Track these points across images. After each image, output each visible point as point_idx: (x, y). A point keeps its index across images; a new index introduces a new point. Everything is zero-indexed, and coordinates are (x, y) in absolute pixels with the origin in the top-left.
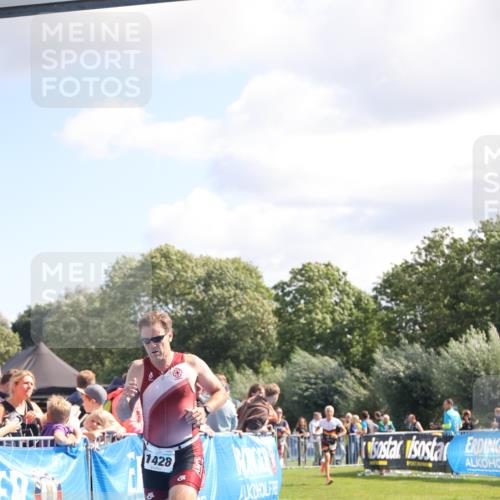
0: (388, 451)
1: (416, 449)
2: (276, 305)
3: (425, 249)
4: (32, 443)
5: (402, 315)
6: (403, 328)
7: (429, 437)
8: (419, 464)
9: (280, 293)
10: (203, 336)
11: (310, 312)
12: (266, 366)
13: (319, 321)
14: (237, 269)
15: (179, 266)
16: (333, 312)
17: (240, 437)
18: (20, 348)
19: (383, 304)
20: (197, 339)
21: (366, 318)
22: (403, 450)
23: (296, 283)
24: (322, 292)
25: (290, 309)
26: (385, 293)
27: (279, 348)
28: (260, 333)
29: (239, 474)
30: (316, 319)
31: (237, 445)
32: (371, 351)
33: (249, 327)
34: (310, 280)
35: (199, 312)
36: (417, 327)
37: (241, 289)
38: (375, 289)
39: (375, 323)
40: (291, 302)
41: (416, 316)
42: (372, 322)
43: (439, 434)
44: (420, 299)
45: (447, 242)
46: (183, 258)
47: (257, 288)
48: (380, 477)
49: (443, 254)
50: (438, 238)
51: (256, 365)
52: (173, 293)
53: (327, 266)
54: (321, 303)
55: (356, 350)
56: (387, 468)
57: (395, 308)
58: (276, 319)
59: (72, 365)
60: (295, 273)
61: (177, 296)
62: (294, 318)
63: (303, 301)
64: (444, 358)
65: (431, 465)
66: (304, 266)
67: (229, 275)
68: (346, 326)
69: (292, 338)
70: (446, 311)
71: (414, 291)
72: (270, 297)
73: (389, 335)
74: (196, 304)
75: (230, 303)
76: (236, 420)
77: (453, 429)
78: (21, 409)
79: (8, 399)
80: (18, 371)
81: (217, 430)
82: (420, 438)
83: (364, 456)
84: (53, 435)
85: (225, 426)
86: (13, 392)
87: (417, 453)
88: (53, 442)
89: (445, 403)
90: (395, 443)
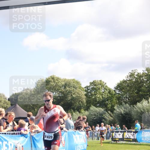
0: (119, 136)
1: (127, 135)
2: (85, 93)
3: (129, 76)
4: (14, 134)
5: (122, 95)
6: (123, 99)
7: (131, 132)
8: (128, 139)
9: (87, 89)
10: (64, 102)
11: (95, 95)
12: (83, 111)
13: (98, 97)
14: (74, 82)
15: (57, 81)
16: (102, 95)
17: (75, 132)
18: (11, 106)
19: (117, 92)
20: (62, 103)
21: (112, 96)
22: (123, 135)
23: (91, 86)
24: (99, 89)
25: (90, 94)
26: (118, 89)
27: (86, 105)
28: (81, 101)
29: (75, 142)
30: (97, 97)
31: (74, 134)
32: (113, 106)
33: (77, 99)
34: (95, 85)
35: (63, 95)
36: (127, 99)
37: (75, 88)
38: (115, 88)
39: (115, 98)
40: (90, 92)
41: (127, 96)
42: (114, 98)
43: (134, 130)
44: (128, 91)
45: (136, 74)
46: (58, 79)
47: (80, 88)
48: (116, 143)
49: (135, 77)
50: (133, 73)
51: (80, 110)
52: (55, 90)
53: (101, 81)
54: (99, 92)
55: (109, 106)
56: (118, 141)
57: (121, 93)
58: (85, 97)
59: (26, 110)
60: (91, 83)
61: (56, 90)
62: (91, 97)
63: (93, 92)
64: (135, 108)
65: (131, 140)
66: (94, 81)
67: (72, 84)
68: (106, 99)
69: (90, 102)
70: (136, 95)
71: (126, 88)
72: (83, 90)
73: (119, 101)
74: (62, 93)
75: (72, 92)
76: (74, 127)
77: (138, 129)
78: (11, 124)
79: (7, 121)
80: (10, 113)
81: (68, 130)
82: (128, 132)
83: (111, 137)
84: (20, 131)
85: (71, 128)
86: (9, 118)
87: (127, 136)
88: (20, 133)
89: (136, 121)
90: (121, 133)
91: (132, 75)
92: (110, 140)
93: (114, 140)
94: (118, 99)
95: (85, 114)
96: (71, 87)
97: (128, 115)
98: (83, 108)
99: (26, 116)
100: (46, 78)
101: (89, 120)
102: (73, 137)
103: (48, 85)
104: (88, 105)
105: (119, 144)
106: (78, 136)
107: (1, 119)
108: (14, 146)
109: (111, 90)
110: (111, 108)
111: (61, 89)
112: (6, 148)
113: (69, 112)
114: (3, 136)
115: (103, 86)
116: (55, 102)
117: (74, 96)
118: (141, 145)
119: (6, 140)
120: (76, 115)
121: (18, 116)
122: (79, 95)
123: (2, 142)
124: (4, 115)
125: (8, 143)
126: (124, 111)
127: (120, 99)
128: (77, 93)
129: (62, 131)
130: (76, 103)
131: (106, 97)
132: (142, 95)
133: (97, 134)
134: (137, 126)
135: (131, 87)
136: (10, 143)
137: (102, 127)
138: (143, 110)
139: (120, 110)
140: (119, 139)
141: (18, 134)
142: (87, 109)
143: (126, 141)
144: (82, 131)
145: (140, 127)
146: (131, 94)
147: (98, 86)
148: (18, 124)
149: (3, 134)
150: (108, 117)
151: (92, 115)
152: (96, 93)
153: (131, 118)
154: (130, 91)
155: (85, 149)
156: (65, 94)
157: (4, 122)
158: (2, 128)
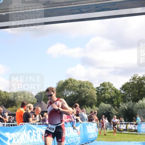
0: (123, 127)
1: (130, 126)
2: (96, 92)
3: (132, 79)
4: (41, 124)
5: (126, 95)
6: (127, 98)
7: (133, 124)
8: (130, 130)
9: (97, 89)
10: (79, 99)
11: (105, 94)
12: (94, 107)
13: (107, 96)
15: (74, 83)
16: (110, 94)
17: (88, 123)
18: (37, 102)
19: (122, 92)
21: (118, 95)
22: (126, 127)
23: (101, 87)
24: (108, 89)
25: (100, 93)
26: (123, 90)
27: (97, 102)
28: (93, 99)
29: (88, 132)
31: (87, 125)
32: (119, 103)
33: (90, 97)
34: (105, 86)
35: (78, 94)
36: (130, 98)
37: (88, 88)
38: (120, 89)
40: (100, 91)
41: (130, 95)
42: (119, 96)
43: (135, 123)
44: (131, 91)
45: (137, 77)
46: (75, 81)
48: (121, 133)
49: (136, 80)
50: (135, 77)
51: (92, 106)
52: (72, 89)
53: (109, 83)
54: (107, 92)
55: (115, 103)
56: (123, 131)
57: (125, 93)
58: (96, 95)
60: (101, 85)
62: (101, 95)
63: (103, 91)
64: (137, 105)
65: (133, 130)
67: (85, 85)
68: (113, 97)
69: (100, 100)
70: (137, 94)
71: (129, 89)
72: (95, 90)
73: (123, 99)
74: (78, 92)
75: (86, 92)
76: (87, 119)
77: (139, 122)
78: (38, 116)
79: (35, 114)
80: (37, 107)
81: (83, 122)
82: (131, 124)
83: (117, 128)
84: (45, 122)
85: (85, 121)
86: (36, 112)
87: (130, 128)
88: (45, 124)
90: (125, 125)
91: (134, 78)
93: (119, 130)
94: (123, 97)
95: (96, 109)
96: (85, 87)
97: (131, 110)
100: (65, 80)
101: (99, 113)
102: (87, 128)
103: (67, 85)
104: (98, 102)
106: (90, 126)
107: (30, 112)
108: (41, 134)
109: (117, 90)
110: (117, 104)
111: (77, 89)
112: (35, 135)
114: (32, 126)
115: (110, 87)
116: (72, 99)
117: (87, 95)
118: (140, 134)
119: (34, 129)
120: (89, 110)
122: (91, 94)
123: (32, 130)
124: (32, 110)
125: (36, 131)
126: (127, 106)
127: (125, 97)
128: (90, 92)
129: (78, 122)
130: (89, 100)
131: (113, 95)
132: (142, 95)
134: (138, 119)
135: (133, 88)
136: (37, 131)
138: (143, 106)
139: (124, 106)
140: (123, 129)
141: (44, 125)
142: (98, 105)
143: (128, 131)
144: (94, 122)
145: (140, 121)
146: (133, 93)
147: (107, 87)
148: (42, 117)
149: (32, 124)
150: (114, 112)
151: (101, 110)
152: (105, 92)
153: (133, 113)
154: (133, 91)
155: (96, 137)
156: (80, 93)
157: (32, 115)
158: (31, 119)
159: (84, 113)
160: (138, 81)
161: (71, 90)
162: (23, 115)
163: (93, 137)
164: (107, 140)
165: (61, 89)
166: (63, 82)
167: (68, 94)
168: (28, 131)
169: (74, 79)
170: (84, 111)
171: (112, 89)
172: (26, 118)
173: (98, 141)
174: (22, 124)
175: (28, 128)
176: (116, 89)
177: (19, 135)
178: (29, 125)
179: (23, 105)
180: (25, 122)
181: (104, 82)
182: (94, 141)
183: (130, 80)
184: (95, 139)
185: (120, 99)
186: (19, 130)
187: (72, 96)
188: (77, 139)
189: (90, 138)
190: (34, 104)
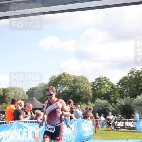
0: (120, 124)
1: (128, 124)
2: (92, 87)
4: (32, 122)
5: (124, 90)
6: (124, 93)
9: (93, 84)
10: (74, 95)
11: (100, 89)
14: (82, 78)
15: (67, 78)
16: (106, 89)
18: (28, 98)
19: (119, 87)
20: (72, 96)
22: (124, 124)
23: (97, 82)
24: (104, 84)
25: (96, 89)
26: (120, 84)
27: (93, 98)
28: (88, 94)
29: (83, 130)
30: (102, 91)
31: (82, 123)
32: (116, 99)
33: (85, 93)
34: (100, 81)
35: (72, 89)
36: (128, 93)
37: (83, 83)
38: (117, 83)
39: (117, 92)
40: (96, 87)
41: (127, 90)
44: (129, 86)
46: (68, 75)
47: (87, 83)
48: (118, 131)
49: (134, 74)
50: (133, 71)
51: (87, 102)
54: (103, 87)
55: (112, 99)
56: (120, 129)
57: (122, 88)
58: (92, 91)
59: (41, 102)
60: (96, 79)
61: (67, 85)
62: (96, 91)
63: (99, 86)
64: (135, 101)
65: (131, 128)
66: (99, 78)
67: (80, 80)
68: (110, 93)
69: (96, 96)
70: (135, 89)
71: (127, 84)
72: (90, 85)
73: (121, 95)
74: (72, 87)
75: (80, 87)
77: (137, 119)
79: (26, 111)
80: (28, 104)
81: (77, 119)
82: (128, 121)
83: (114, 126)
85: (79, 118)
89: (135, 112)
90: (122, 122)
91: (132, 72)
92: (113, 128)
94: (120, 92)
95: (91, 106)
96: (79, 82)
97: (128, 107)
98: (89, 100)
99: (41, 107)
100: (58, 75)
101: (95, 110)
102: (81, 125)
103: (60, 81)
104: (94, 98)
105: (120, 131)
106: (85, 124)
107: (21, 109)
108: (32, 132)
109: (114, 85)
110: (114, 100)
111: (71, 84)
112: (26, 134)
113: (78, 104)
114: (23, 124)
115: (107, 82)
116: (66, 95)
117: (82, 90)
118: (139, 132)
119: (25, 128)
120: (84, 106)
121: (35, 107)
122: (85, 89)
123: (22, 128)
124: (23, 107)
125: (27, 130)
126: (125, 102)
127: (122, 93)
128: (85, 87)
129: (73, 120)
130: (84, 96)
133: (102, 122)
134: (136, 116)
135: (131, 83)
136: (29, 129)
137: (110, 116)
139: (121, 102)
140: (121, 127)
141: (35, 122)
142: (93, 101)
143: (126, 129)
144: (89, 120)
146: (131, 88)
147: (103, 82)
149: (23, 122)
150: (111, 108)
151: (97, 106)
152: (101, 88)
153: (131, 109)
154: (131, 86)
155: (92, 136)
156: (74, 89)
157: (23, 112)
158: (22, 117)
159: (79, 110)
160: (136, 75)
161: (65, 85)
162: (13, 112)
163: (89, 135)
164: (103, 139)
165: (54, 84)
166: (57, 77)
167: (61, 89)
168: (18, 130)
169: (68, 74)
170: (78, 108)
171: (108, 84)
172: (16, 116)
173: (93, 139)
174: (12, 122)
175: (18, 126)
176: (112, 84)
177: (9, 134)
178: (19, 122)
179: (13, 102)
180: (15, 119)
181: (99, 77)
182: (89, 139)
183: (128, 74)
184: (90, 138)
185: (117, 94)
186: (9, 128)
187: (65, 92)
188: (71, 137)
189: (85, 136)
190: (26, 100)
